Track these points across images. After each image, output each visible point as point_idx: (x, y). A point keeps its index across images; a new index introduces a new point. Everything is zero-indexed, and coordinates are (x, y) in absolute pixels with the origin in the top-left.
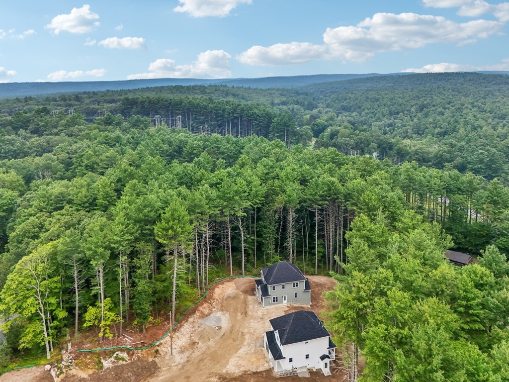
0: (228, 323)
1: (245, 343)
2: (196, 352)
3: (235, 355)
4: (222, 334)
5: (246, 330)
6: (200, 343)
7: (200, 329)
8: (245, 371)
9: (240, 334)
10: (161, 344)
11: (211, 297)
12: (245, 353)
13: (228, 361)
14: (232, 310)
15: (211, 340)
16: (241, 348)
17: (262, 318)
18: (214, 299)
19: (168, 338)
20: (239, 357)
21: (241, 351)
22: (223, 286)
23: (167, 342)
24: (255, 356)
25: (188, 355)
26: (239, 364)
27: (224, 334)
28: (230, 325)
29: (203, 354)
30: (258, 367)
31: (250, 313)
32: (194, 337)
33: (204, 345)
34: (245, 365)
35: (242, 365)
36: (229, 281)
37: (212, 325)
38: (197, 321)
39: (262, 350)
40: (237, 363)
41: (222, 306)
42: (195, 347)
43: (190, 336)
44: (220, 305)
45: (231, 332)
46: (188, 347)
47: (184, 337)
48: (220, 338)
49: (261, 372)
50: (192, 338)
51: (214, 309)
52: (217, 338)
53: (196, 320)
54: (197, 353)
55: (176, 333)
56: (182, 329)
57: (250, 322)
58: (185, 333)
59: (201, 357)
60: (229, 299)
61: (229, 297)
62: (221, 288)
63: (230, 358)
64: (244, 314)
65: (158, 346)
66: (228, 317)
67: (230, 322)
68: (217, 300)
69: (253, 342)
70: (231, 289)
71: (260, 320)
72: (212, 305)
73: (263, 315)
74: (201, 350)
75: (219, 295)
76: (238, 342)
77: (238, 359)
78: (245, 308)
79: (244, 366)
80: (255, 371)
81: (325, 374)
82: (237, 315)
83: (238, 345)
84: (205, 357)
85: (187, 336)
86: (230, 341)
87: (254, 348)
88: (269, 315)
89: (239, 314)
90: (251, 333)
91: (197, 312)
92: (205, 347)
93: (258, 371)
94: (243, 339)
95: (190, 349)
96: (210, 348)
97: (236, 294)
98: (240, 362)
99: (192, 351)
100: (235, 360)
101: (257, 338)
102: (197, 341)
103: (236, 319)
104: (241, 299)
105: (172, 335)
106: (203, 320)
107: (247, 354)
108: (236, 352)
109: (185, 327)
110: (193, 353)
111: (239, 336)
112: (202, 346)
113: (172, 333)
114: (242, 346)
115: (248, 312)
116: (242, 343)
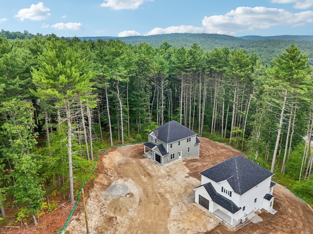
0: (137, 187)
1: (171, 203)
2: (119, 228)
3: (170, 219)
4: (138, 200)
5: (162, 190)
6: (118, 218)
7: (108, 202)
9: (158, 195)
10: (68, 232)
11: (103, 168)
12: (178, 214)
13: (166, 228)
14: (132, 175)
15: (130, 210)
18: (106, 169)
19: (74, 223)
20: (174, 220)
21: (173, 213)
22: (109, 156)
23: (74, 227)
24: (192, 214)
26: (181, 229)
27: (140, 200)
28: (141, 189)
29: (130, 228)
30: (205, 226)
31: (153, 174)
32: (106, 212)
33: (124, 217)
34: (190, 227)
35: (186, 228)
36: (112, 151)
37: (120, 194)
38: (100, 194)
39: (194, 206)
40: (179, 227)
41: (118, 173)
42: (115, 223)
43: (101, 213)
44: (116, 173)
45: (147, 196)
46: (106, 226)
47: (94, 216)
48: (139, 205)
49: (213, 230)
50: (104, 213)
51: (112, 178)
52: (135, 206)
53: (98, 193)
54: (122, 230)
55: (82, 214)
56: (88, 207)
57: (160, 182)
58: (93, 211)
60: (122, 166)
61: (120, 164)
63: (167, 224)
64: (147, 176)
66: (133, 182)
67: (139, 186)
68: (110, 169)
69: (179, 200)
70: (117, 157)
71: (168, 177)
72: (107, 175)
74: (124, 225)
75: (109, 165)
76: (162, 205)
77: (176, 223)
78: (144, 170)
79: (189, 229)
80: (205, 231)
81: (271, 213)
82: (141, 179)
83: (164, 207)
85: (97, 213)
87: (184, 207)
89: (143, 177)
90: (169, 192)
91: (95, 184)
92: (128, 219)
93: (209, 230)
94: (166, 200)
95: (109, 228)
96: (134, 219)
97: (126, 160)
98: (181, 226)
99: (112, 229)
100: (174, 225)
101: (180, 195)
102: (112, 215)
103: (143, 182)
104: (134, 163)
105: (77, 217)
106: (106, 191)
107: (182, 214)
108: (168, 216)
109: (90, 204)
110: (116, 231)
111: (159, 198)
112: (122, 219)
113: (76, 215)
114: (170, 208)
115: (151, 173)
116: (168, 204)
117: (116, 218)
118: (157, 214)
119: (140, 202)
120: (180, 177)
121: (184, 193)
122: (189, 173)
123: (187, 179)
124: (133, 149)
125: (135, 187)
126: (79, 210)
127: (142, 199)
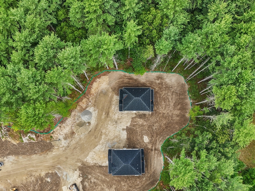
0: (95, 121)
1: (101, 142)
2: (73, 140)
3: (93, 150)
4: (90, 130)
5: (104, 131)
7: (78, 122)
8: (96, 163)
9: (100, 133)
10: (54, 132)
11: (89, 92)
12: (99, 150)
13: (88, 153)
14: (100, 108)
15: (83, 134)
16: (98, 145)
17: (116, 122)
18: (91, 95)
19: (58, 128)
20: (94, 152)
21: (97, 148)
22: (100, 80)
23: (57, 130)
24: (103, 154)
25: (69, 142)
26: (93, 157)
27: (91, 130)
28: (96, 123)
29: (77, 143)
30: (102, 163)
31: (111, 114)
34: (97, 159)
35: (95, 158)
36: (105, 75)
37: (85, 120)
38: (77, 114)
40: (93, 156)
42: (73, 137)
43: (72, 127)
44: (94, 100)
45: (95, 130)
46: (70, 136)
47: (68, 127)
48: (88, 133)
49: (103, 166)
51: (90, 103)
52: (87, 133)
54: (74, 142)
55: (63, 124)
56: (67, 121)
57: (108, 124)
58: (68, 124)
59: (75, 145)
60: (101, 95)
61: (102, 92)
62: (98, 82)
64: (107, 114)
65: (52, 133)
66: (97, 114)
67: (97, 120)
68: (93, 95)
69: (105, 143)
70: (105, 83)
71: (114, 123)
72: (89, 100)
73: (118, 119)
74: (76, 140)
75: (95, 90)
76: (97, 140)
77: (94, 153)
78: (109, 108)
79: (96, 160)
80: (100, 165)
82: (102, 114)
83: (96, 142)
84: (77, 146)
85: (70, 126)
86: (93, 138)
87: (104, 148)
88: (121, 120)
89: (104, 113)
90: (106, 134)
91: (78, 106)
92: (79, 138)
93: (102, 165)
94: (101, 138)
95: (70, 138)
96: (81, 140)
97: (107, 91)
98: (95, 156)
99: (71, 139)
100: (92, 154)
101: (109, 140)
102: (75, 132)
103: (101, 118)
104: (109, 96)
105: (60, 125)
106: (81, 113)
107: (99, 151)
108: (94, 148)
109: (69, 120)
110: (71, 141)
111: (99, 135)
112: (77, 137)
113: (60, 124)
114: (98, 144)
115: (110, 113)
116: (99, 142)
117: (75, 134)
118: (91, 144)
119: (90, 131)
120: (120, 127)
121: (111, 140)
122: (127, 127)
123: (121, 131)
124: (120, 78)
125: (95, 119)
126: (63, 122)
127: (92, 130)
